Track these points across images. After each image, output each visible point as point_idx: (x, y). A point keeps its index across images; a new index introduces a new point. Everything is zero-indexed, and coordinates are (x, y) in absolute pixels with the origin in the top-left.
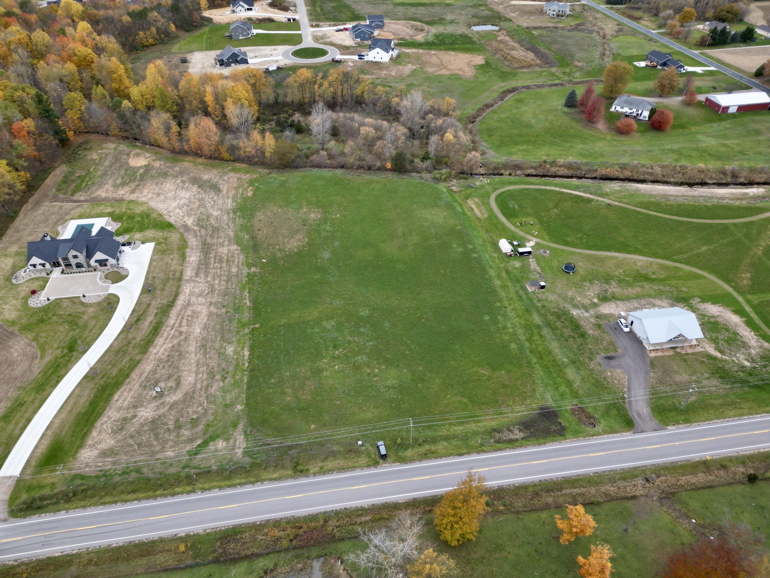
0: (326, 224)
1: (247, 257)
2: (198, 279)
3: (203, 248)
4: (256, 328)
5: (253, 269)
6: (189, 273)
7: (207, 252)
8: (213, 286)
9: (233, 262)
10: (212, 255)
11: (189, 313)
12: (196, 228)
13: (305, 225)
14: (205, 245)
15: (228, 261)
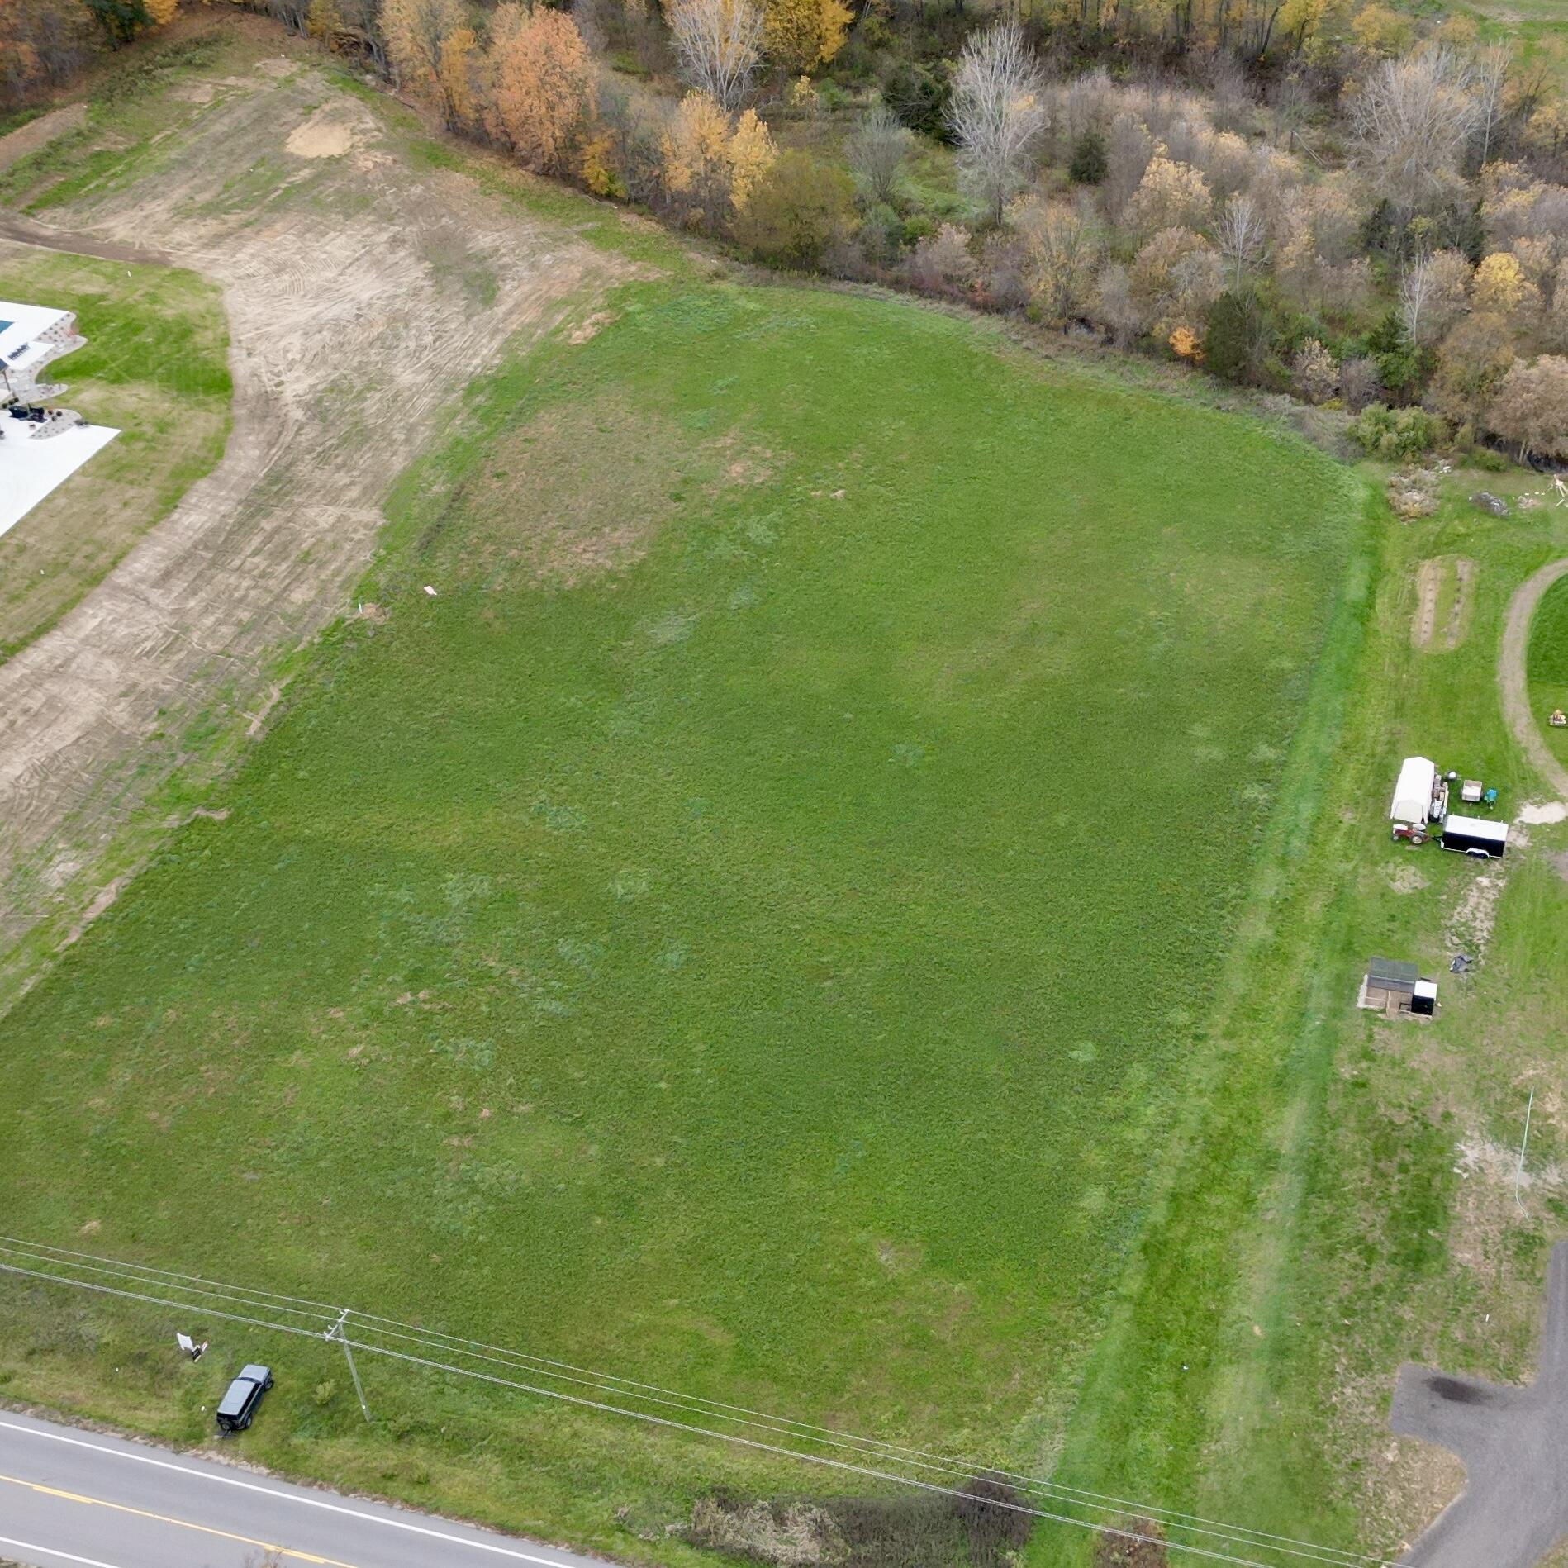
0: (762, 512)
1: (381, 562)
2: (155, 595)
3: (258, 491)
4: (209, 821)
5: (367, 611)
6: (144, 563)
7: (259, 510)
8: (186, 630)
9: (322, 565)
10: (268, 525)
11: (35, 702)
12: (298, 414)
13: (678, 498)
14: (277, 480)
15: (306, 558)
